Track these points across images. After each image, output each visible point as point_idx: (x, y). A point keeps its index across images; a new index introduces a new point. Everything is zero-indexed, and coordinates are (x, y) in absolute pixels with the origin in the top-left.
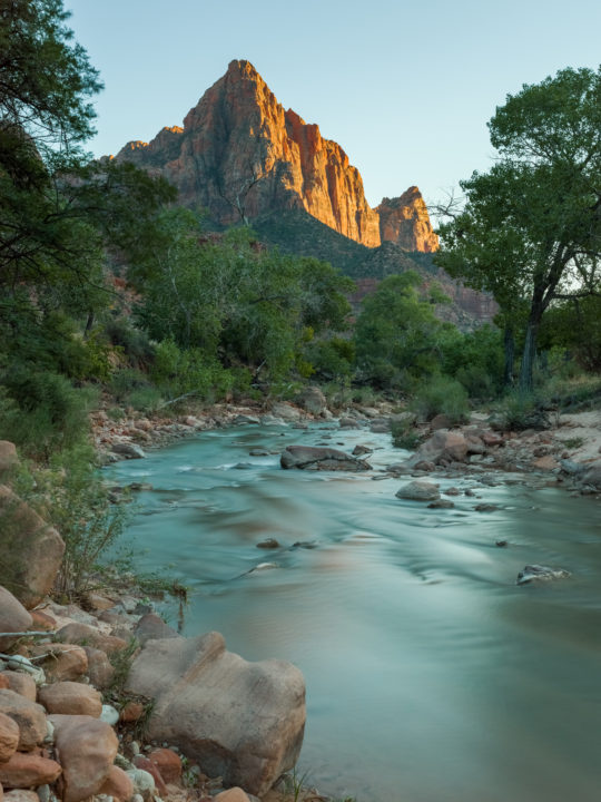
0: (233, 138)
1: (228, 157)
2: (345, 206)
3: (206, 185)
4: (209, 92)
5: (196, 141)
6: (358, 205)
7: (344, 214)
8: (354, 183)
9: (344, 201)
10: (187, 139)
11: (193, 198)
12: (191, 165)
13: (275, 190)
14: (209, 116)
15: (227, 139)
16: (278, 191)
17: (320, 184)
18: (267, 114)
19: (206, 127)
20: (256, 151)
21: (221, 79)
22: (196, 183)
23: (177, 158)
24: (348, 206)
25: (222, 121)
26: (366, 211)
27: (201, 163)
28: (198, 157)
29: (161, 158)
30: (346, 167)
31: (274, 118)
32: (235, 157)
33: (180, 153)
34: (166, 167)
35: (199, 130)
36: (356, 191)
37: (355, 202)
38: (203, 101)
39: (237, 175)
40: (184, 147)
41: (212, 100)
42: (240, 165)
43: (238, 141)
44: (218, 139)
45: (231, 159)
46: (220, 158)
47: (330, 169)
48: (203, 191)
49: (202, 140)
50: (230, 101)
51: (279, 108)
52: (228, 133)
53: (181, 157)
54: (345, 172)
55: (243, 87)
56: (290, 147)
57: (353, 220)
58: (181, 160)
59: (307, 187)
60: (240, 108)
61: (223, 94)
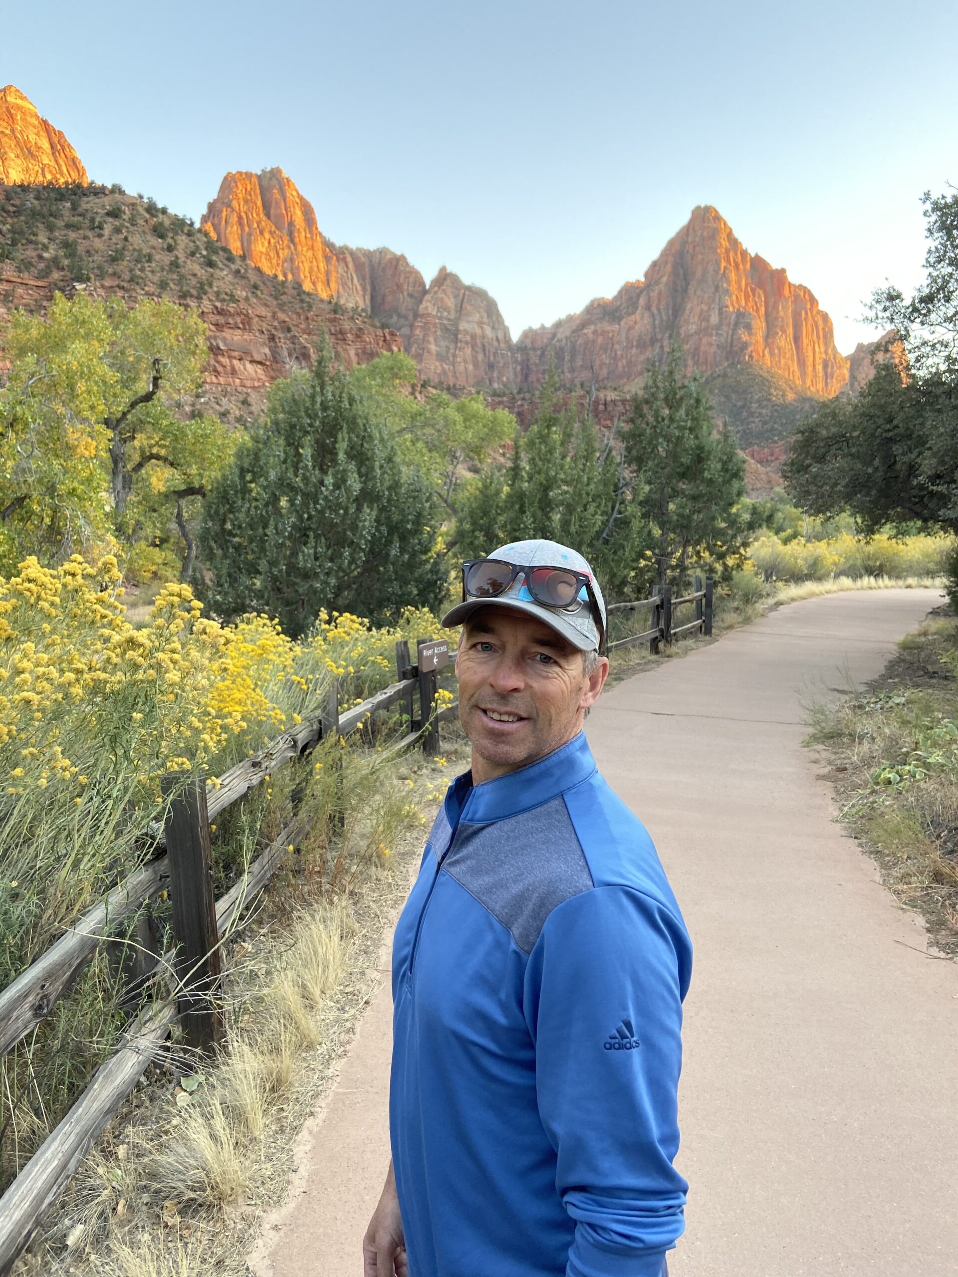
0: (691, 291)
1: (684, 310)
2: (810, 354)
3: (661, 339)
4: (671, 243)
5: (654, 294)
6: (826, 352)
7: (809, 362)
8: (824, 329)
9: (810, 348)
10: (644, 293)
11: (647, 353)
12: (647, 320)
13: (732, 342)
14: (669, 268)
15: (685, 291)
16: (734, 344)
17: (784, 331)
18: (728, 261)
19: (664, 280)
20: (714, 301)
21: (683, 228)
22: (652, 338)
23: (634, 313)
24: (814, 353)
25: (681, 272)
26: (835, 358)
27: (658, 317)
28: (655, 312)
29: (617, 314)
30: (814, 313)
31: (737, 266)
32: (692, 309)
33: (637, 309)
34: (622, 323)
35: (657, 283)
36: (825, 337)
37: (823, 349)
38: (665, 253)
39: (693, 328)
40: (642, 302)
41: (673, 251)
42: (696, 318)
43: (695, 292)
44: (676, 291)
45: (687, 312)
46: (677, 311)
47: (796, 315)
48: (659, 345)
49: (660, 294)
50: (691, 251)
51: (744, 253)
52: (688, 284)
53: (638, 312)
54: (813, 317)
55: (705, 234)
56: (754, 294)
57: (820, 368)
58: (637, 316)
59: (769, 335)
60: (700, 256)
61: (684, 243)
